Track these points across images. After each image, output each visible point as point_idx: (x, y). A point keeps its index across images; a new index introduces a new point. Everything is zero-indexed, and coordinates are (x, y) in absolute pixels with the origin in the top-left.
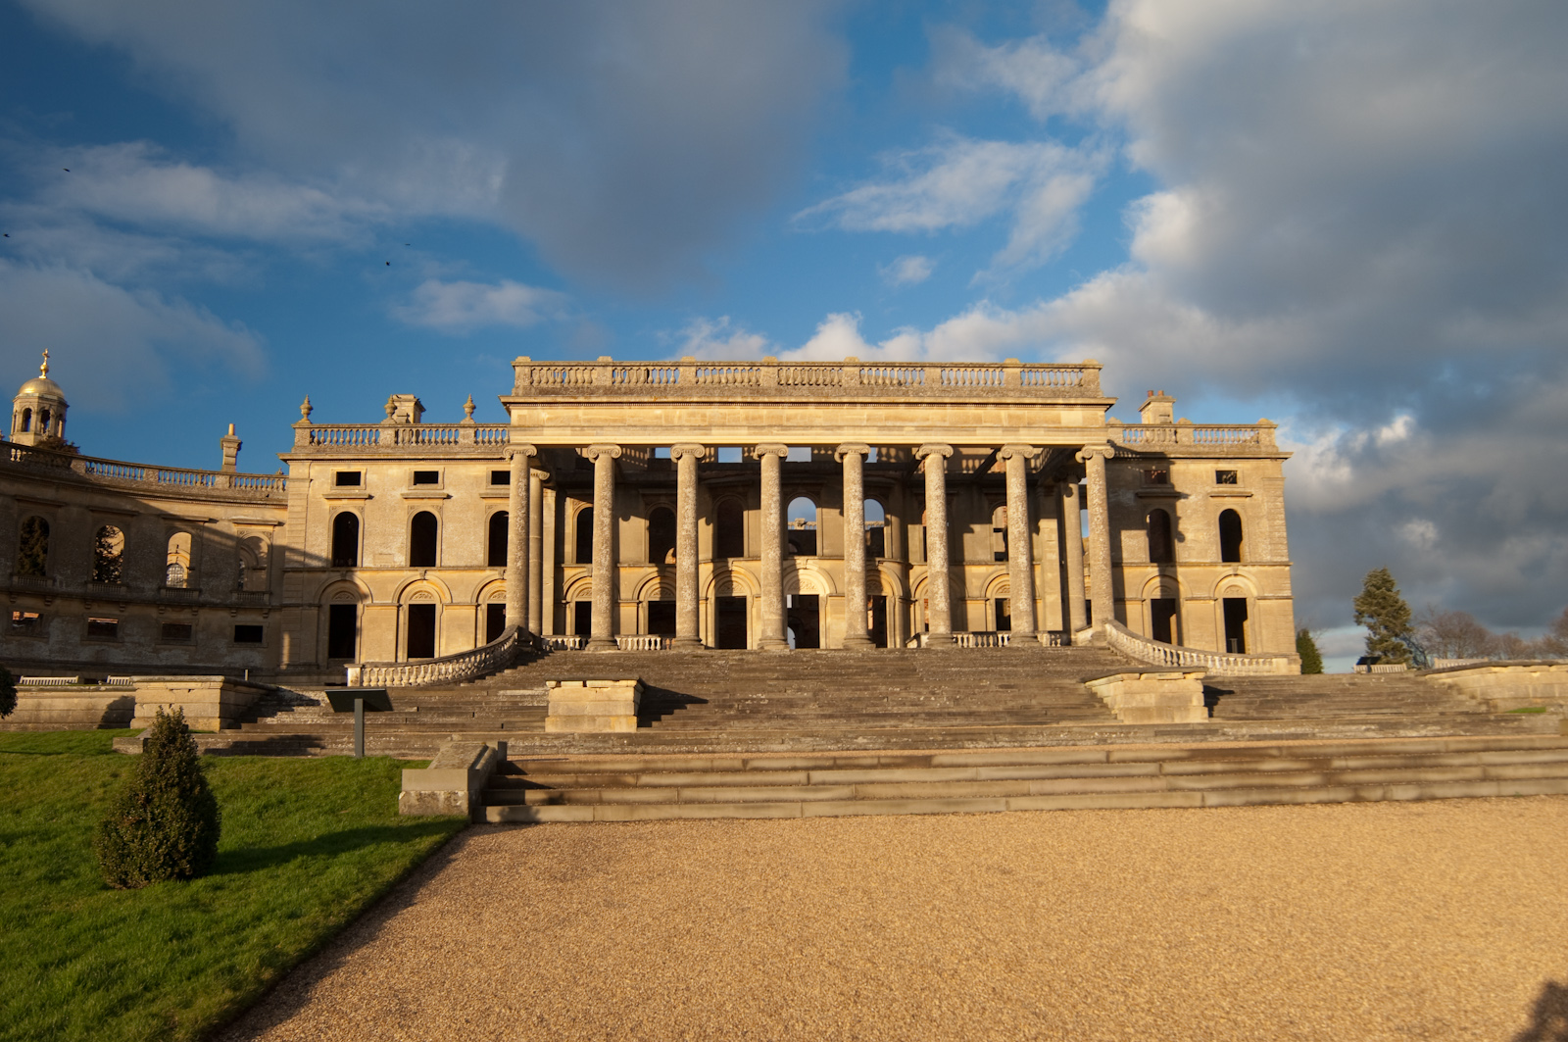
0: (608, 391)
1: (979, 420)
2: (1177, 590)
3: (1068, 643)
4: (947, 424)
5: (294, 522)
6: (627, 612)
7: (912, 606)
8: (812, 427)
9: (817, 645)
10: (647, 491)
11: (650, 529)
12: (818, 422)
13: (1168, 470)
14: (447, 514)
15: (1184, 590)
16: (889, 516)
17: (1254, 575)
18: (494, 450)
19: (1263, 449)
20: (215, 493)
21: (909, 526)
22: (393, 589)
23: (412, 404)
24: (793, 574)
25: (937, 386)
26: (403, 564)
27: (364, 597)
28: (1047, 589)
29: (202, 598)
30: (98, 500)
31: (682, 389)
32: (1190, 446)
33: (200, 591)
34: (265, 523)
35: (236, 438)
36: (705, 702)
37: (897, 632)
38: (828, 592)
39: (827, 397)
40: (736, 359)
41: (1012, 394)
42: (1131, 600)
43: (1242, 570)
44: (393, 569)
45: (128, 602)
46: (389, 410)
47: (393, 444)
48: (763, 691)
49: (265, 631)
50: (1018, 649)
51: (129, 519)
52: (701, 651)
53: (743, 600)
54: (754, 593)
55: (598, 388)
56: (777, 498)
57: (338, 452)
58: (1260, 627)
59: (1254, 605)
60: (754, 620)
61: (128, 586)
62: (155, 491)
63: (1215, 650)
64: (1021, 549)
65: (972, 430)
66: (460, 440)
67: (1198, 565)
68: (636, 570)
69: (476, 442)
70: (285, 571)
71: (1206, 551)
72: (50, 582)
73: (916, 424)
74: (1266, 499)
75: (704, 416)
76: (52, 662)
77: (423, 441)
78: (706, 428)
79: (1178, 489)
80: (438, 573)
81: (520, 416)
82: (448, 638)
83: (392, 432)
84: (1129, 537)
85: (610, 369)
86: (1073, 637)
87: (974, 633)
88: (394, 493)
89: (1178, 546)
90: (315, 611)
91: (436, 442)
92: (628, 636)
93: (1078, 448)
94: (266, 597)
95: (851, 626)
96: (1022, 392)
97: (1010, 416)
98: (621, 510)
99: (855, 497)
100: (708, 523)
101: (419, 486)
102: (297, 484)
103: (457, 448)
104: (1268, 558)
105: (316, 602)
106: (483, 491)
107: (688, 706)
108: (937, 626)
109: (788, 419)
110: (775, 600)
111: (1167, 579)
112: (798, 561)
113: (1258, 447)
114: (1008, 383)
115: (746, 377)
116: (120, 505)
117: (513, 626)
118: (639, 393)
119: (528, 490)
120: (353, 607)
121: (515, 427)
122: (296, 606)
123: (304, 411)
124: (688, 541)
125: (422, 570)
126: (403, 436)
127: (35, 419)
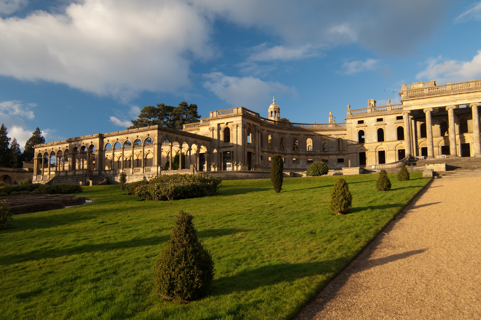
0: (428, 95)
5: (349, 134)
6: (436, 149)
10: (439, 118)
11: (441, 127)
14: (386, 128)
18: (397, 111)
20: (330, 129)
22: (374, 147)
23: (373, 102)
26: (376, 141)
27: (367, 150)
29: (330, 153)
30: (306, 133)
31: (448, 91)
33: (329, 151)
34: (342, 135)
35: (332, 115)
36: (461, 168)
40: (463, 82)
44: (374, 143)
45: (315, 155)
46: (369, 104)
47: (371, 113)
48: (476, 165)
49: (344, 159)
51: (313, 136)
52: (458, 158)
53: (468, 144)
54: (472, 142)
55: (425, 94)
56: (477, 116)
57: (358, 116)
60: (472, 149)
61: (314, 151)
62: (318, 130)
66: (388, 110)
68: (437, 138)
69: (392, 110)
70: (348, 145)
72: (299, 152)
75: (455, 98)
76: (301, 169)
77: (378, 111)
78: (456, 101)
80: (385, 143)
81: (405, 104)
82: (389, 158)
83: (370, 110)
85: (428, 89)
88: (372, 124)
90: (356, 154)
91: (382, 111)
92: (437, 155)
94: (344, 152)
98: (433, 124)
100: (457, 124)
101: (378, 122)
102: (349, 125)
103: (387, 112)
105: (356, 152)
106: (395, 122)
107: (458, 169)
109: (479, 95)
110: (478, 144)
115: (466, 86)
116: (310, 133)
117: (407, 155)
118: (436, 94)
119: (409, 121)
120: (365, 153)
121: (405, 107)
122: (351, 153)
123: (348, 107)
124: (452, 130)
125: (381, 142)
126: (373, 110)
127: (273, 113)
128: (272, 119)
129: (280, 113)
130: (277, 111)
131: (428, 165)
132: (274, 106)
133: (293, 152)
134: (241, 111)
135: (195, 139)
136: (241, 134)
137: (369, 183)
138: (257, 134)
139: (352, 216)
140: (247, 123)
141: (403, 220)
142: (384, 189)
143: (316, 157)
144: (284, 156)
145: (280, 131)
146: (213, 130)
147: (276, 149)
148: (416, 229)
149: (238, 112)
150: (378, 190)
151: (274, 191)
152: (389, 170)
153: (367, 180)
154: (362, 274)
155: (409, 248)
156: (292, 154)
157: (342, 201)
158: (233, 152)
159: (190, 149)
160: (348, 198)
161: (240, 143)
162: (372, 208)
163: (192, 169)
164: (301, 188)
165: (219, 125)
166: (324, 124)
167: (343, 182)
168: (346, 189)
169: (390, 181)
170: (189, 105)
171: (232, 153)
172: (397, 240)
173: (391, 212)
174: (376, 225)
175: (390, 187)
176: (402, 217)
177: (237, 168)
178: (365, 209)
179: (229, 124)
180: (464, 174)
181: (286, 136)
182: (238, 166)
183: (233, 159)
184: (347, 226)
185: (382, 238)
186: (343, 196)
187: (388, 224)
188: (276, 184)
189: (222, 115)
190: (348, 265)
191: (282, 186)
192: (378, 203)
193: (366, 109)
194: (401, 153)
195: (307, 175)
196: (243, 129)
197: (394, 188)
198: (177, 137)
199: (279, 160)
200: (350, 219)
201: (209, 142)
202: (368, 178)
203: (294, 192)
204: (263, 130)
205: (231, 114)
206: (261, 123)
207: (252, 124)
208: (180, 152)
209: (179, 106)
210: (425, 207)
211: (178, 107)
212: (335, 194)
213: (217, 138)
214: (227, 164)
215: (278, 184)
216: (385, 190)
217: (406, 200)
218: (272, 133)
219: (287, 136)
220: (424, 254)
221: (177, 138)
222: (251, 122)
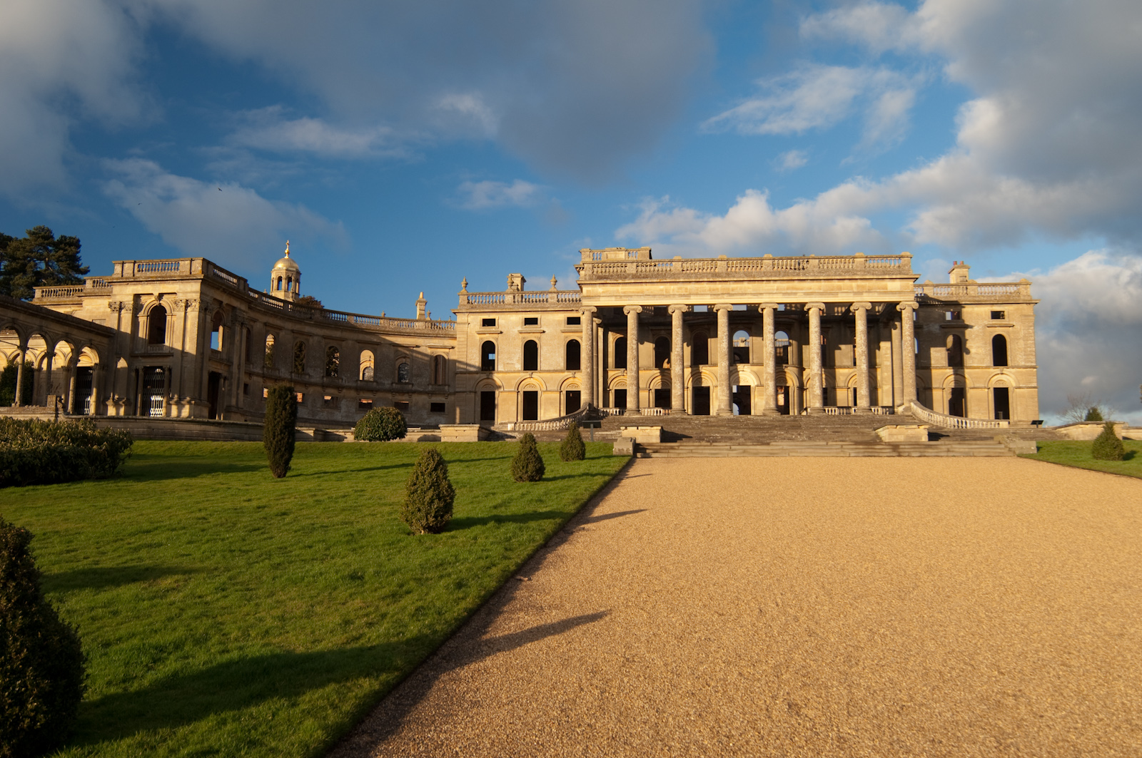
0: (634, 276)
1: (840, 288)
2: (965, 382)
3: (893, 413)
4: (821, 291)
5: (461, 346)
6: (644, 395)
7: (805, 392)
8: (746, 294)
9: (750, 414)
10: (654, 328)
11: (656, 349)
12: (749, 291)
13: (961, 310)
14: (543, 341)
15: (969, 383)
16: (791, 341)
17: (1014, 374)
18: (568, 305)
19: (1022, 298)
20: (418, 332)
21: (803, 346)
22: (515, 382)
23: (520, 279)
24: (736, 374)
25: (816, 269)
26: (520, 369)
27: (499, 387)
28: (884, 382)
29: (414, 388)
30: (361, 337)
31: (674, 274)
32: (975, 297)
33: (413, 385)
34: (445, 347)
35: (424, 300)
36: (691, 437)
37: (796, 407)
38: (756, 384)
39: (754, 277)
40: (704, 258)
41: (859, 273)
42: (936, 388)
43: (1005, 370)
44: (514, 372)
45: (377, 391)
46: (509, 284)
47: (513, 303)
48: (718, 433)
49: (446, 406)
50: (860, 416)
51: (376, 346)
52: (685, 416)
53: (708, 388)
54: (714, 384)
55: (629, 275)
56: (726, 333)
57: (483, 308)
58: (1017, 405)
59: (1013, 392)
60: (714, 399)
61: (377, 382)
62: (388, 331)
63: (987, 419)
64: (863, 361)
65: (836, 294)
66: (549, 300)
67: (978, 368)
68: (648, 372)
69: (558, 301)
71: (984, 359)
72: (340, 381)
73: (804, 291)
74: (1022, 328)
75: (686, 289)
76: (342, 422)
77: (529, 302)
78: (688, 296)
79: (967, 323)
80: (539, 374)
81: (587, 291)
82: (545, 409)
83: (512, 296)
84: (935, 351)
85: (635, 264)
86: (896, 410)
87: (839, 407)
88: (514, 330)
89: (966, 356)
90: (473, 395)
91: (536, 302)
92: (645, 408)
93: (898, 303)
94: (446, 387)
95: (767, 403)
96: (865, 271)
97: (858, 286)
98: (641, 340)
99: (769, 332)
100: (688, 346)
101: (527, 326)
102: (461, 326)
103: (547, 305)
104: (1023, 363)
105: (474, 390)
106: (562, 328)
107: (684, 439)
108: (815, 403)
109: (733, 290)
110: (725, 389)
111: (958, 376)
112: (739, 367)
113: (1019, 296)
114: (857, 267)
115: (709, 267)
116: (370, 339)
117: (585, 403)
118: (651, 278)
119: (592, 330)
120: (493, 393)
121: (585, 297)
122: (463, 392)
123: (463, 285)
124: (678, 358)
125: (530, 372)
126: (518, 298)
127: (284, 282)
128: (281, 295)
129: (299, 283)
130: (294, 277)
131: (626, 428)
132: (287, 264)
133: (325, 379)
134: (200, 268)
135: (67, 329)
136: (196, 325)
137: (496, 462)
138: (238, 328)
139: (453, 537)
140: (215, 299)
141: (565, 549)
142: (529, 477)
143: (379, 395)
144: (304, 389)
145: (297, 327)
146: (121, 309)
147: (283, 370)
148: (589, 569)
149: (193, 269)
150: (516, 480)
151: (270, 473)
152: (544, 436)
153: (493, 456)
154: (465, 672)
155: (573, 612)
156: (324, 386)
157: (432, 501)
158: (170, 370)
159: (50, 354)
160: (444, 497)
161: (191, 348)
162: (499, 520)
163: (54, 407)
164: (337, 469)
165: (137, 297)
166: (404, 320)
167: (437, 459)
168: (441, 476)
169: (544, 459)
170: (57, 238)
171: (167, 373)
172: (548, 594)
173: (539, 530)
174: (505, 558)
175: (543, 473)
176: (563, 541)
177: (180, 412)
178: (483, 521)
179: (165, 297)
180: (694, 451)
181: (311, 340)
182: (184, 406)
183: (170, 386)
184: (440, 562)
185: (517, 589)
186: (435, 490)
187: (531, 557)
188: (277, 456)
189: (149, 274)
190: (434, 652)
191: (291, 462)
192: (514, 509)
193: (502, 294)
194: (572, 399)
195: (356, 438)
196: (202, 315)
197: (551, 477)
198: (13, 318)
199: (288, 398)
200: (447, 545)
201: (105, 340)
202: (495, 451)
203: (319, 477)
204: (255, 321)
205: (173, 273)
206: (250, 303)
207: (227, 304)
208: (19, 359)
209: (28, 237)
210: (612, 520)
211: (25, 239)
212: (415, 484)
213: (129, 331)
214: (153, 398)
215: (282, 456)
216: (531, 481)
217: (574, 503)
218: (276, 330)
219: (313, 341)
220: (602, 622)
221: (14, 320)
222: (225, 299)
